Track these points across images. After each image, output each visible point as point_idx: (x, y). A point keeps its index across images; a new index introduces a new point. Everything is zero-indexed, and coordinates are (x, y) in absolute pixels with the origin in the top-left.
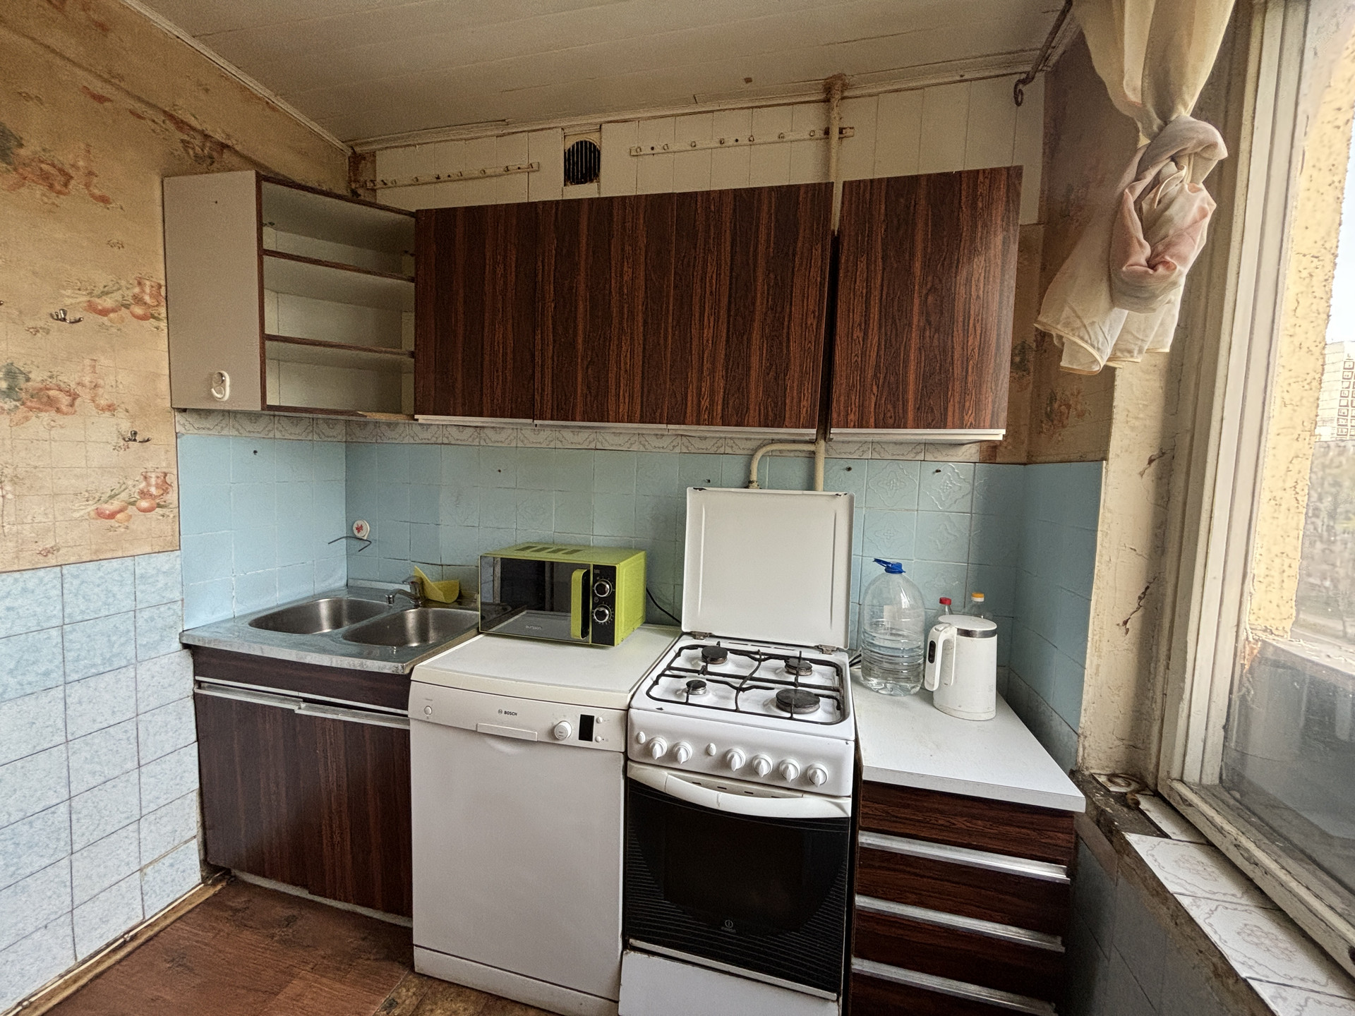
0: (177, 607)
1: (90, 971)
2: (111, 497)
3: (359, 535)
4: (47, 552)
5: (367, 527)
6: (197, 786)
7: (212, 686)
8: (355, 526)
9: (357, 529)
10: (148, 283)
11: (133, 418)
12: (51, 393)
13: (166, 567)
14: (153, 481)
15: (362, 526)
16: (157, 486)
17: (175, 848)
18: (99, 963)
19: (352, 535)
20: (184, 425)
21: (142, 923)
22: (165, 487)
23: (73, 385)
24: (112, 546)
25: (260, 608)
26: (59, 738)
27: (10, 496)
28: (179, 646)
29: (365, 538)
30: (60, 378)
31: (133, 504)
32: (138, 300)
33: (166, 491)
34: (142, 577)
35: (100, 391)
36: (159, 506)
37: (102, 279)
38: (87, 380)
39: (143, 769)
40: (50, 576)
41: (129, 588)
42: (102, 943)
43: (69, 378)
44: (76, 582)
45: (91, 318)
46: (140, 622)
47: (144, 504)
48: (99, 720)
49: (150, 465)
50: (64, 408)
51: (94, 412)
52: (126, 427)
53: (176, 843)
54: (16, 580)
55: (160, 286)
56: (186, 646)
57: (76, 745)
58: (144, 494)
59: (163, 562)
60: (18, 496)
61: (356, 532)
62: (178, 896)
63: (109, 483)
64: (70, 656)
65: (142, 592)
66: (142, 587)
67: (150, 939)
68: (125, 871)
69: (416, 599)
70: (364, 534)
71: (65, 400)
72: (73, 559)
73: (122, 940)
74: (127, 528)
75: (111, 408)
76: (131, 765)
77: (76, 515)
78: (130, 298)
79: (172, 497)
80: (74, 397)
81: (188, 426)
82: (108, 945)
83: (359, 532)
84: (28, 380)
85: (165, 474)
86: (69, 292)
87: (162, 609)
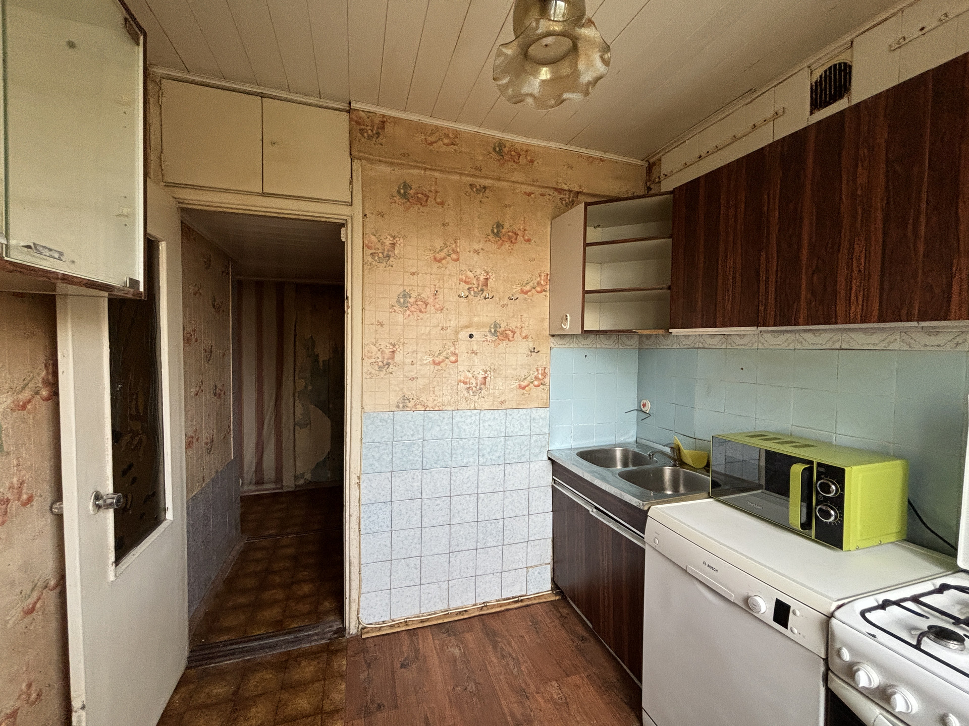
0: (547, 436)
1: (506, 605)
2: (525, 379)
3: (644, 410)
4: (502, 403)
5: (649, 405)
6: (551, 536)
7: (559, 484)
8: (642, 403)
9: (643, 405)
10: (543, 274)
11: (534, 341)
12: (507, 332)
13: (543, 416)
14: (540, 372)
15: (645, 403)
16: (542, 375)
17: (541, 565)
18: (509, 604)
19: (639, 409)
20: (554, 343)
21: (526, 596)
22: (544, 374)
23: (514, 328)
24: (524, 402)
25: (584, 446)
26: (502, 489)
27: (492, 377)
28: (547, 458)
29: (647, 412)
30: (511, 325)
31: (532, 383)
32: (539, 284)
33: (545, 377)
34: (534, 419)
35: (523, 329)
36: (542, 384)
37: (526, 277)
38: (519, 325)
39: (530, 516)
40: (502, 413)
41: (528, 424)
42: (511, 596)
43: (512, 326)
44: (511, 417)
45: (521, 296)
46: (532, 441)
47: (536, 383)
48: (516, 485)
49: (539, 364)
50: (511, 339)
51: (521, 339)
52: (531, 346)
53: (542, 562)
54: (492, 414)
55: (548, 274)
56: (550, 459)
57: (507, 493)
58: (537, 378)
59: (542, 412)
60: (495, 378)
61: (642, 407)
62: (541, 591)
63: (524, 373)
64: (507, 451)
65: (534, 426)
66: (534, 425)
67: (528, 606)
68: (521, 566)
69: (675, 460)
70: (647, 409)
71: (511, 334)
72: (510, 407)
73: (517, 599)
74: (529, 394)
75: (526, 337)
76: (526, 512)
77: (512, 387)
78: (536, 284)
79: (547, 380)
80: (514, 333)
81: (555, 343)
82: (513, 598)
83: (644, 407)
84: (500, 327)
85: (545, 368)
86: (515, 287)
87: (541, 436)
